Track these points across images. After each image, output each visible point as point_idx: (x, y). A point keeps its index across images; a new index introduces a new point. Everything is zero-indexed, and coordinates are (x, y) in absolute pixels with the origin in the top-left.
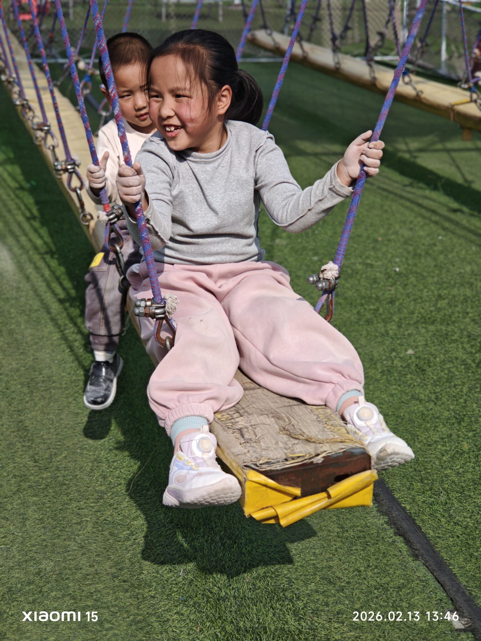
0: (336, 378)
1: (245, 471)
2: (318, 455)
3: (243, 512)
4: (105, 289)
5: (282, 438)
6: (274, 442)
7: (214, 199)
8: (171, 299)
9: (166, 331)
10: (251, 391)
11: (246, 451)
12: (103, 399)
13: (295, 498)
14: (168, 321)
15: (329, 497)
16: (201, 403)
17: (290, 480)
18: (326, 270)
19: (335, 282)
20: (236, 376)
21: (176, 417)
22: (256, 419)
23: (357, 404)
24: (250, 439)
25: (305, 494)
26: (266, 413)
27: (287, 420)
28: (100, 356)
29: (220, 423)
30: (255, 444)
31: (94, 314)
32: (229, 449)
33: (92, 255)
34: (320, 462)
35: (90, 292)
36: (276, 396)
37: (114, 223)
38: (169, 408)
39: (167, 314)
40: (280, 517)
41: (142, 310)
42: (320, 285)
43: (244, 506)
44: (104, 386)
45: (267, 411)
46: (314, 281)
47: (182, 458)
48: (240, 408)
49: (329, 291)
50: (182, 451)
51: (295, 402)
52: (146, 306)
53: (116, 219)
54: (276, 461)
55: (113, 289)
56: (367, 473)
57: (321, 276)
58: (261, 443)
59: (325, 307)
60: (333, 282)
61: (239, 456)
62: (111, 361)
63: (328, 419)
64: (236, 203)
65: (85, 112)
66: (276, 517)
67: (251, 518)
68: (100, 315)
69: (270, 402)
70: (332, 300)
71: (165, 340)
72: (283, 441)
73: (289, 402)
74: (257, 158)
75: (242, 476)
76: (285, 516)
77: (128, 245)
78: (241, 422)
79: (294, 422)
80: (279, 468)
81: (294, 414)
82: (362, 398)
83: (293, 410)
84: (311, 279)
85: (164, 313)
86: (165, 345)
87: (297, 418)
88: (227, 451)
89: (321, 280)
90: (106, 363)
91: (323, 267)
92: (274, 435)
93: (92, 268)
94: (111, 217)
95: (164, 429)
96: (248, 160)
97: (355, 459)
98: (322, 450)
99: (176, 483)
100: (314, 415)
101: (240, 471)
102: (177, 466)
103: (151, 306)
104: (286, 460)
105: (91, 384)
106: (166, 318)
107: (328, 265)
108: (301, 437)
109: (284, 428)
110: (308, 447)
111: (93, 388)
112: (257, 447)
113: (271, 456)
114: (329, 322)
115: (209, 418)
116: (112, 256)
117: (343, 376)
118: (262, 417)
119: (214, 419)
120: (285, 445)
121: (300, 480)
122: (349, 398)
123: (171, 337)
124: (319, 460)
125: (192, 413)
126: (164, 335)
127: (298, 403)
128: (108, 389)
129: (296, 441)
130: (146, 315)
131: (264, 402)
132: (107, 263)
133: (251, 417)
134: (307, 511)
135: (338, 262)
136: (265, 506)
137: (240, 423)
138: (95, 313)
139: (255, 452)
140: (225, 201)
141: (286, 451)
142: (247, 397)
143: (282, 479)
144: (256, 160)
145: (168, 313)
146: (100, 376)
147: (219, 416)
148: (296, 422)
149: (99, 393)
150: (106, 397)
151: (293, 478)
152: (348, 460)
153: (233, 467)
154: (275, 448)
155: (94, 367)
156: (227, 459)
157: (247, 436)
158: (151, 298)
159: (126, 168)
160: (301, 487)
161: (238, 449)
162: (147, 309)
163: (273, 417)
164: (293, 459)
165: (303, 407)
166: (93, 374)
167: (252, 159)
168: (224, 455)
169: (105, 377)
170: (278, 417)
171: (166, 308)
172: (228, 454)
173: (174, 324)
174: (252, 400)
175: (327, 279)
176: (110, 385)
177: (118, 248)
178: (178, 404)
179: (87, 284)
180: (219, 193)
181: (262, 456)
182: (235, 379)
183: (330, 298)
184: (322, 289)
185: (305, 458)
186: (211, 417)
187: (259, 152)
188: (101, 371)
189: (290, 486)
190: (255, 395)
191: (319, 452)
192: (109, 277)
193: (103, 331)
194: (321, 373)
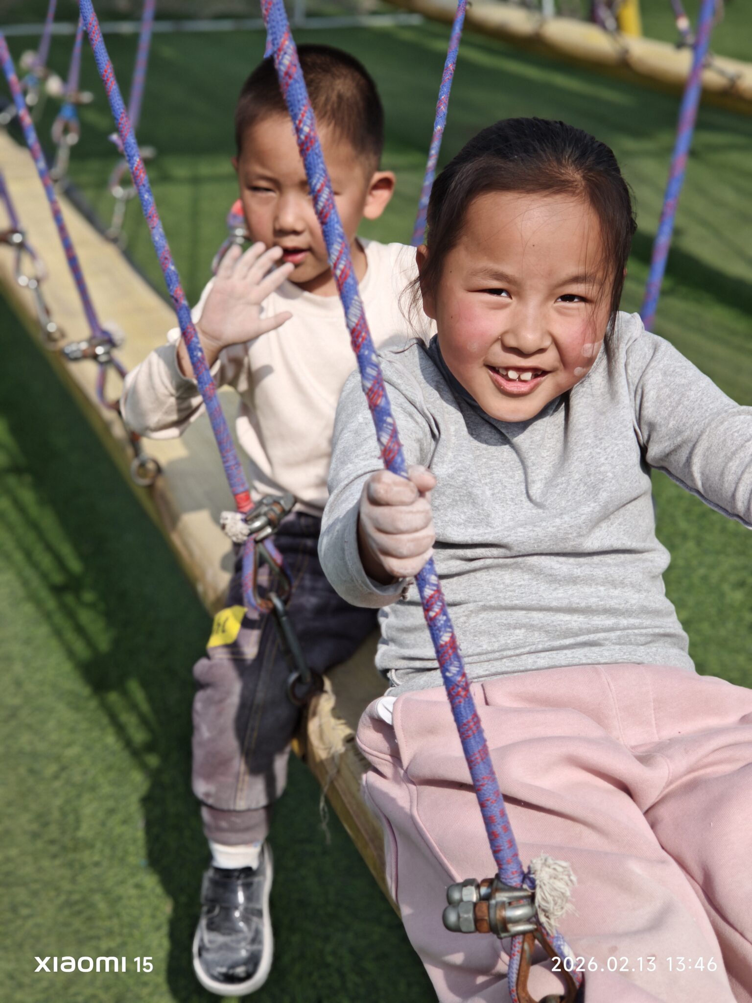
4: (252, 705)
8: (548, 870)
12: (247, 969)
14: (548, 941)
28: (231, 856)
31: (217, 766)
37: (264, 539)
41: (466, 912)
44: (246, 930)
52: (479, 899)
53: (269, 530)
55: (273, 703)
62: (255, 865)
85: (533, 917)
90: (245, 871)
93: (216, 648)
94: (257, 524)
103: (490, 896)
106: (540, 933)
111: (217, 937)
130: (479, 924)
138: (224, 763)
149: (237, 950)
162: (482, 906)
169: (245, 907)
171: (538, 898)
176: (258, 928)
177: (278, 603)
188: (235, 892)
192: (264, 674)
193: (242, 804)
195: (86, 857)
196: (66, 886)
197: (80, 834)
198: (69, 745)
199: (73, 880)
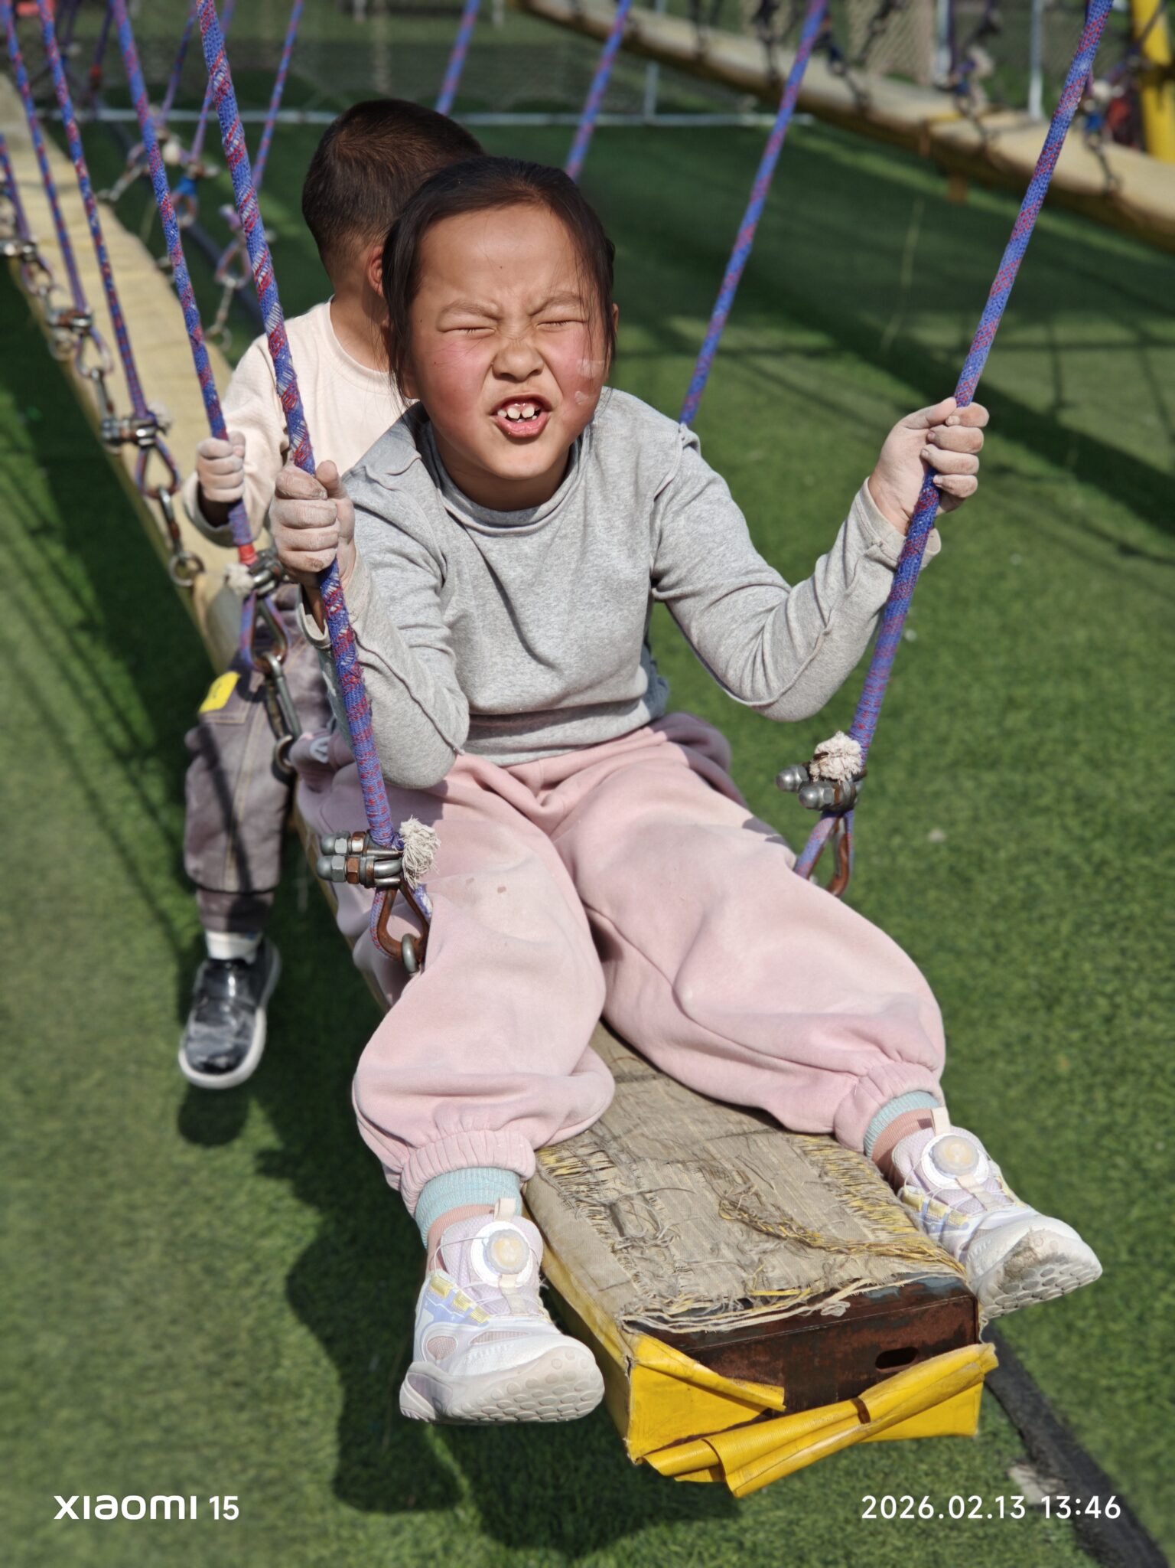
0: (864, 1058)
1: (629, 1337)
2: (833, 1291)
3: (623, 1449)
4: (239, 773)
5: (729, 1232)
6: (708, 1246)
7: (541, 631)
8: (416, 836)
9: (402, 915)
10: (635, 1085)
11: (629, 1275)
12: (232, 1060)
13: (768, 1414)
14: (408, 894)
15: (864, 1415)
16: (498, 1129)
17: (753, 1365)
18: (826, 754)
19: (853, 788)
20: (593, 1043)
21: (430, 1171)
22: (650, 1175)
23: (930, 1130)
24: (643, 1239)
25: (796, 1405)
26: (680, 1155)
27: (739, 1180)
28: (221, 945)
29: (554, 1181)
30: (654, 1249)
31: (205, 839)
32: (582, 1266)
33: (208, 676)
34: (840, 1313)
35: (196, 777)
36: (702, 1102)
37: (266, 595)
38: (411, 1146)
39: (407, 875)
40: (727, 1468)
41: (338, 864)
42: (811, 796)
43: (625, 1435)
44: (234, 1023)
45: (682, 1146)
46: (794, 783)
47: (446, 1289)
48: (608, 1137)
49: (837, 810)
50: (445, 1269)
51: (756, 1124)
52: (350, 853)
53: (271, 585)
54: (717, 1305)
55: (261, 771)
56: (971, 1352)
57: (814, 770)
58: (673, 1250)
59: (829, 850)
60: (847, 788)
61: (612, 1292)
62: (250, 959)
63: (852, 1177)
64: (601, 639)
65: (193, 299)
66: (717, 1469)
67: (646, 1467)
68: (223, 840)
69: (687, 1120)
70: (845, 837)
71: (401, 945)
72: (732, 1240)
73: (740, 1123)
74: (659, 517)
75: (622, 1352)
76: (740, 1467)
77: (302, 657)
78: (614, 1185)
79: (758, 1185)
80: (724, 1328)
81: (757, 1162)
82: (941, 1115)
83: (753, 1148)
84: (788, 778)
85: (399, 873)
86: (400, 959)
87: (768, 1175)
88: (576, 1272)
89: (816, 780)
90: (238, 963)
91: (821, 747)
92: (707, 1222)
93: (205, 713)
94: (261, 578)
95: (397, 1197)
96: (632, 523)
97: (935, 1305)
98: (844, 1275)
99: (429, 1359)
100: (813, 1163)
101: (614, 1334)
102: (431, 1309)
103: (362, 853)
104: (746, 1303)
105: (200, 1019)
106: (403, 885)
107: (834, 740)
108: (784, 1232)
109: (734, 1204)
110: (804, 1264)
111: (204, 1029)
112: (660, 1259)
113: (702, 1291)
114: (838, 896)
115: (521, 1170)
116: (257, 680)
117: (884, 1052)
118: (669, 1170)
119: (538, 1171)
120: (739, 1256)
121: (780, 1364)
122: (903, 1115)
123: (417, 933)
124: (835, 1306)
125: (475, 1161)
126: (399, 927)
127: (766, 1127)
128: (244, 1032)
129: (770, 1245)
130: (349, 877)
131: (672, 1120)
132: (247, 699)
133: (639, 1170)
134: (805, 1453)
135: (862, 733)
136: (684, 1435)
137: (610, 1185)
138: (211, 835)
139: (656, 1276)
140: (573, 636)
141: (744, 1275)
142: (624, 1104)
143: (732, 1362)
144: (658, 522)
145: (410, 872)
146: (218, 998)
147: (550, 1160)
148: (764, 1186)
149: (220, 1041)
150: (238, 1055)
151: (763, 1359)
152: (914, 1310)
153: (595, 1323)
154: (712, 1266)
155: (208, 974)
156: (577, 1295)
157: (631, 1230)
158: (365, 830)
159: (296, 474)
160: (786, 1384)
161: (608, 1266)
162: (353, 860)
163: (700, 1170)
164: (766, 1301)
165: (779, 1137)
166: (203, 992)
167: (646, 521)
168: (570, 1283)
169: (236, 1000)
170: (712, 1170)
171: (405, 859)
172: (579, 1282)
173: (425, 901)
174: (640, 1111)
175: (830, 779)
176: (249, 1022)
177: (275, 663)
178: (434, 1132)
179: (187, 759)
180: (556, 611)
181: (676, 1293)
182: (591, 1050)
183: (842, 831)
184: (816, 806)
185: (798, 1300)
186: (527, 1165)
187: (665, 499)
188: (224, 982)
189: (755, 1380)
190: (645, 1097)
191: (834, 1282)
192: (251, 739)
193: (231, 883)
194: (824, 1044)
195: (288, 1410)
196: (257, 1455)
197: (280, 1373)
198: (265, 1233)
199: (268, 1449)
